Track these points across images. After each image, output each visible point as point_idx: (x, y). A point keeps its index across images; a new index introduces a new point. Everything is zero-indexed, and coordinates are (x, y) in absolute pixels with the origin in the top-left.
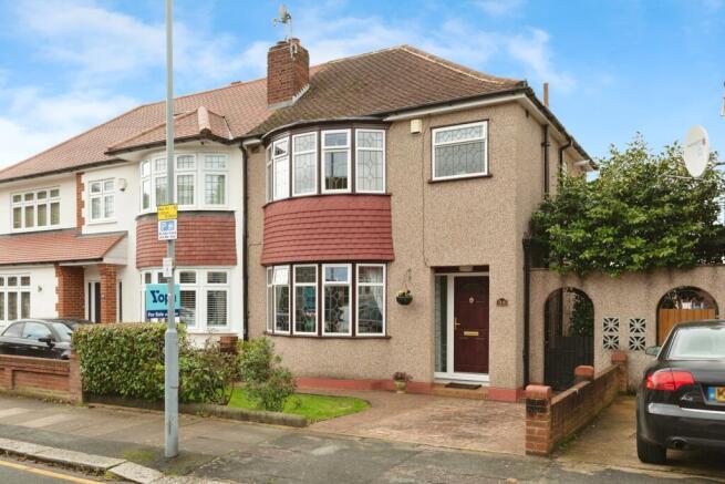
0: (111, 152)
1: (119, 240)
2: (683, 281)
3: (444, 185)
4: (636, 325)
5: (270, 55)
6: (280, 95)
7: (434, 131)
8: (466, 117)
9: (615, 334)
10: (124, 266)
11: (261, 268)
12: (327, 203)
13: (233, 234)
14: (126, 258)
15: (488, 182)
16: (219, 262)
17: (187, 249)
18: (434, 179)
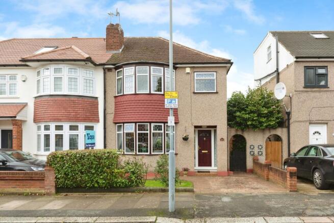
0: (23, 60)
1: (24, 107)
2: (273, 132)
3: (199, 94)
4: (260, 147)
5: (107, 29)
6: (113, 47)
7: (195, 73)
8: (207, 70)
9: (253, 150)
10: (25, 121)
11: (113, 124)
12: (155, 98)
13: (97, 108)
14: (26, 117)
15: (216, 95)
16: (91, 121)
17: (74, 114)
18: (196, 91)
